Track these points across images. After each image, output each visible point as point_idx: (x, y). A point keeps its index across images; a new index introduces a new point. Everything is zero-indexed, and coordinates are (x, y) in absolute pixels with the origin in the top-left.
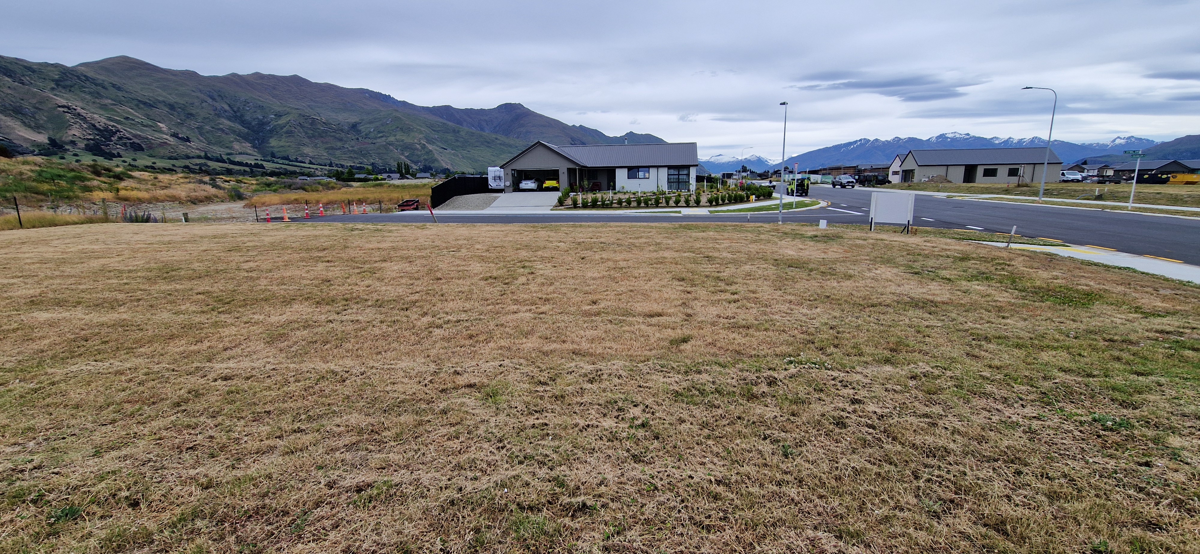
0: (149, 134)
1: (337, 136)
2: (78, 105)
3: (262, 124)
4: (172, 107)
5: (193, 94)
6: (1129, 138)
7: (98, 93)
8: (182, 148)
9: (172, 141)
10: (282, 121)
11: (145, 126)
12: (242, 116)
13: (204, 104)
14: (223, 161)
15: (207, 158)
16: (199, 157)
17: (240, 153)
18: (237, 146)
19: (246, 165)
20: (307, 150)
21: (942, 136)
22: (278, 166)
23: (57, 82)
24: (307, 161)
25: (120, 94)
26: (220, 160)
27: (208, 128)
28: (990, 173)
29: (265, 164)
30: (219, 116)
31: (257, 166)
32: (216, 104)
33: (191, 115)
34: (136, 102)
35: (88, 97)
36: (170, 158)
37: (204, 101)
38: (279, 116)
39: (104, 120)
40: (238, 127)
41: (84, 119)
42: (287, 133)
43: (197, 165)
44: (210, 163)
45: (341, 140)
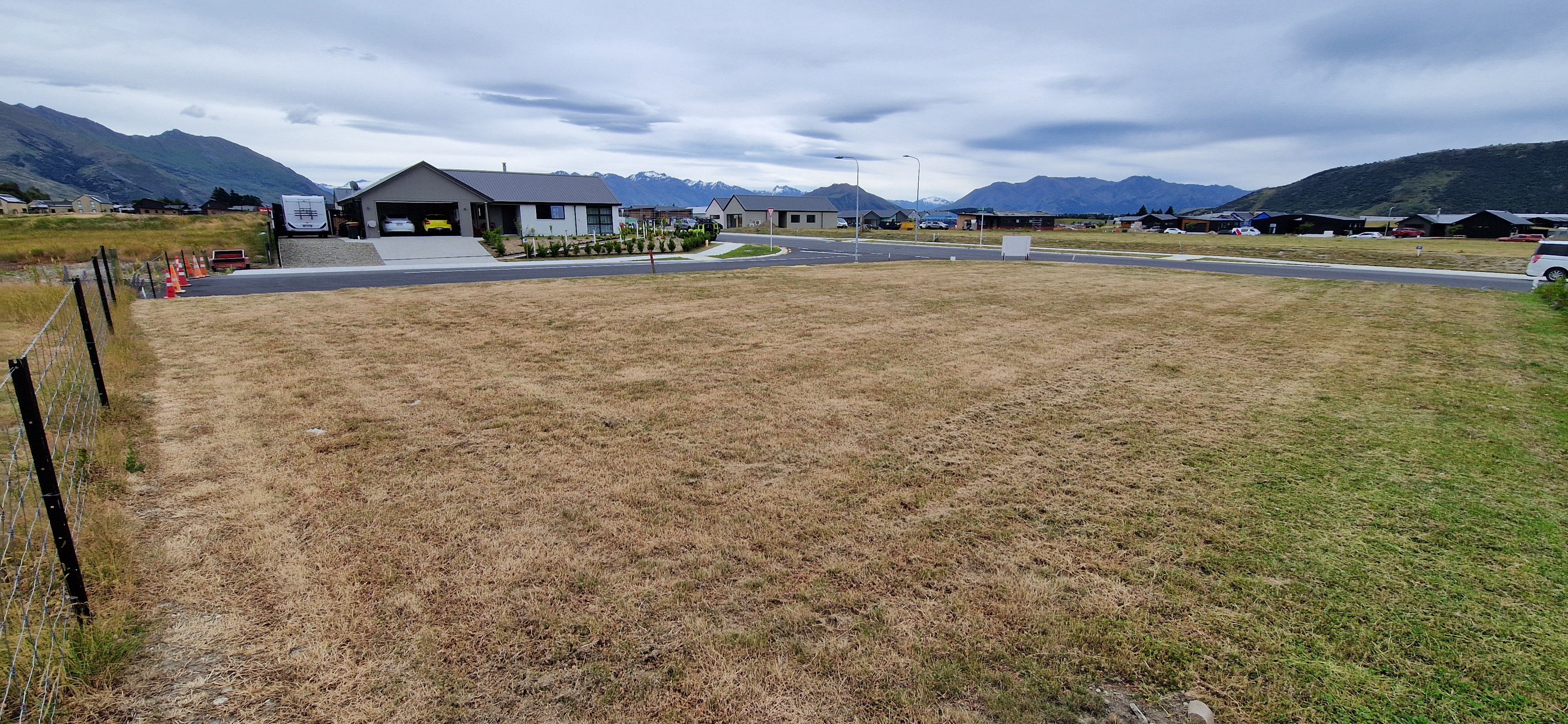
6: (784, 187)
21: (641, 175)
28: (795, 219)
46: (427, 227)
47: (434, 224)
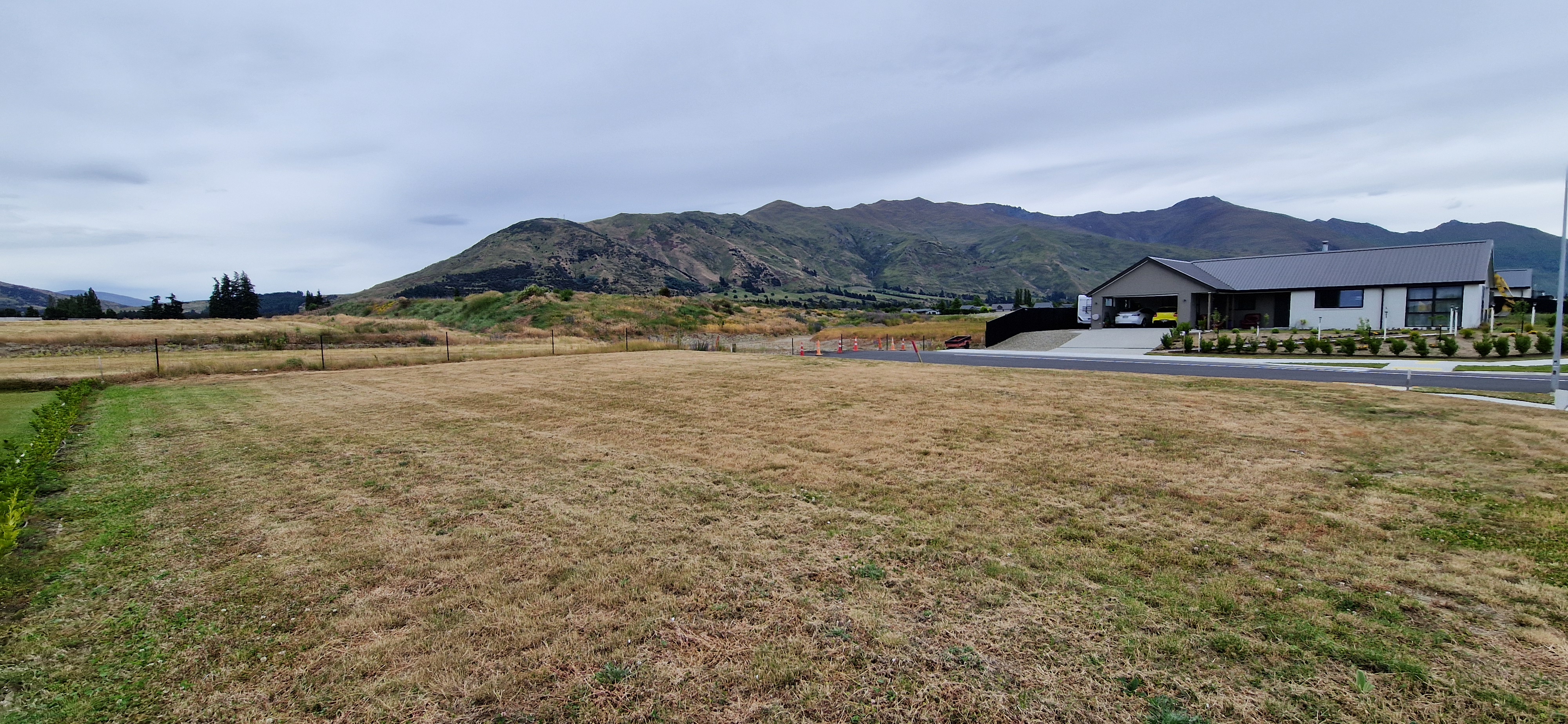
0: (787, 270)
1: (953, 261)
2: (741, 247)
3: (879, 253)
4: (806, 243)
5: (824, 229)
7: (756, 236)
8: (810, 283)
9: (803, 275)
10: (897, 249)
11: (784, 263)
12: (862, 246)
13: (833, 237)
14: (840, 294)
15: (828, 291)
16: (821, 290)
17: (856, 285)
18: (854, 278)
19: (860, 297)
20: (920, 279)
22: (888, 297)
23: (732, 230)
24: (918, 291)
25: (771, 235)
26: (839, 293)
27: (832, 260)
29: (877, 295)
30: (842, 248)
31: (870, 297)
32: (842, 237)
33: (821, 249)
34: (781, 241)
35: (749, 240)
36: (799, 293)
37: (831, 235)
38: (895, 243)
39: (757, 260)
40: (857, 257)
41: (744, 260)
42: (900, 261)
43: (818, 298)
44: (830, 296)
45: (956, 265)
46: (1154, 319)
47: (1161, 316)
